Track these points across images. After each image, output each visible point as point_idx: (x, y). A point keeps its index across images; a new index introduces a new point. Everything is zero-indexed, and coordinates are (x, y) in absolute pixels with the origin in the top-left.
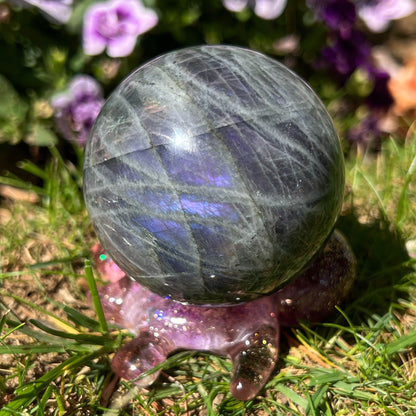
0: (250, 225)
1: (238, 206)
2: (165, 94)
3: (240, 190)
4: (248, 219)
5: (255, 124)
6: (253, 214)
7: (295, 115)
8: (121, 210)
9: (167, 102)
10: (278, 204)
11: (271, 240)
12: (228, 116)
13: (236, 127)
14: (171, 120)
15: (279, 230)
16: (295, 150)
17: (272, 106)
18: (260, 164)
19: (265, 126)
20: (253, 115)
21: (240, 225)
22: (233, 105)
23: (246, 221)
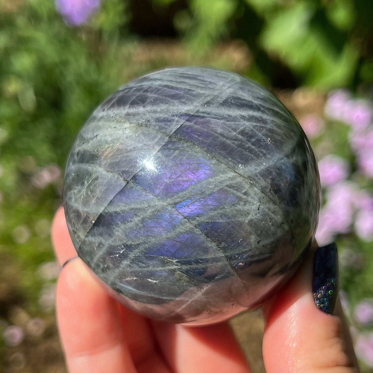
0: (249, 199)
1: (230, 186)
2: (111, 135)
3: (224, 172)
4: (245, 194)
5: (203, 113)
6: (247, 186)
7: (231, 90)
8: (132, 255)
9: (118, 139)
10: (262, 167)
11: (274, 203)
12: (176, 119)
13: (188, 124)
14: (131, 151)
15: (276, 190)
16: (249, 115)
17: (208, 92)
18: (228, 142)
19: (213, 110)
20: (196, 106)
21: (242, 203)
22: (175, 108)
23: (244, 197)
